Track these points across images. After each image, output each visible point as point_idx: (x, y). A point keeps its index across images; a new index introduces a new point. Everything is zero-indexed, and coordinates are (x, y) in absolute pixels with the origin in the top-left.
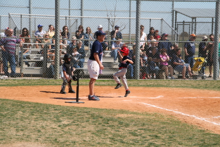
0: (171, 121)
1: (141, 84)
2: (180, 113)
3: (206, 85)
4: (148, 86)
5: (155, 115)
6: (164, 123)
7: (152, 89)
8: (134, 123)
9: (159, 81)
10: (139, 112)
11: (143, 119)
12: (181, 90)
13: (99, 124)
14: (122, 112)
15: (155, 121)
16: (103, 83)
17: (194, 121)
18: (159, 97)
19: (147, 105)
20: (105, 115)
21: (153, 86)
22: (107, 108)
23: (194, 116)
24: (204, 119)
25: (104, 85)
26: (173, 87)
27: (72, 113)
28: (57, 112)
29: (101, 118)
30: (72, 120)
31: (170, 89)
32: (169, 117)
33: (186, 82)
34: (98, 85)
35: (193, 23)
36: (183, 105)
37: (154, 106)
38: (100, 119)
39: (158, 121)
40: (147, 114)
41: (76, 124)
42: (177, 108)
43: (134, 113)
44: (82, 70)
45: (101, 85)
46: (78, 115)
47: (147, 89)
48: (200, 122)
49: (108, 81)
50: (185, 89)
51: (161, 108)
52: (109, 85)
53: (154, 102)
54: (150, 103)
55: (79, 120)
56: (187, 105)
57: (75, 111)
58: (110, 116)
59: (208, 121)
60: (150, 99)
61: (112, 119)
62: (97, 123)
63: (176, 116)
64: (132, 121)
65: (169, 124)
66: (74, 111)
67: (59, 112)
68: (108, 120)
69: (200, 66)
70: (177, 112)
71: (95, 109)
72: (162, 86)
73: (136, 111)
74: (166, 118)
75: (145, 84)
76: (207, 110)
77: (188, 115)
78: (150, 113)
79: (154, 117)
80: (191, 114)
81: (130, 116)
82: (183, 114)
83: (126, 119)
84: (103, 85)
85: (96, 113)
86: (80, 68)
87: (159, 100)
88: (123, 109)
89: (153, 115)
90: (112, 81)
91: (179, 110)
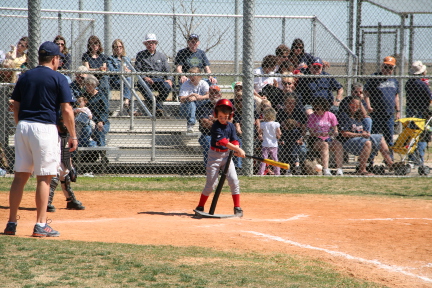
0: (315, 273)
1: (254, 187)
2: (342, 255)
3: (426, 189)
4: (272, 191)
5: (278, 259)
6: (297, 278)
7: (282, 198)
8: (219, 278)
9: (305, 181)
10: (238, 252)
11: (244, 269)
12: (357, 201)
13: (131, 281)
14: (194, 252)
15: (273, 272)
16: (157, 185)
17: (373, 272)
18: (296, 218)
19: (261, 237)
20: (147, 261)
21: (286, 191)
22: (156, 244)
23: (375, 262)
24: (400, 269)
25: (159, 190)
26: (338, 193)
27: (64, 255)
28: (24, 254)
29: (138, 266)
30: (62, 274)
31: (328, 199)
32: (311, 264)
33: (376, 182)
34: (141, 190)
35: (402, 27)
36: (355, 236)
37: (279, 239)
38: (135, 271)
39: (282, 273)
40: (257, 258)
41: (71, 281)
42: (338, 243)
43: (224, 255)
44: (103, 153)
45: (148, 191)
46: (79, 262)
47: (268, 198)
48: (388, 277)
49: (171, 180)
50: (368, 197)
51: (296, 244)
52: (171, 190)
53: (280, 229)
54: (271, 233)
55: (80, 272)
56: (364, 237)
57: (72, 253)
58: (161, 262)
59: (410, 274)
60: (272, 224)
61: (165, 270)
62: (125, 281)
63: (329, 262)
64: (216, 274)
65: (307, 279)
66: (67, 252)
67: (31, 253)
68: (155, 273)
69: (412, 141)
70: (335, 253)
71: (123, 246)
72: (309, 191)
73: (230, 250)
74: (303, 266)
75: (266, 187)
76: (414, 247)
77: (362, 260)
78: (264, 254)
79: (273, 263)
80: (370, 257)
81: (212, 261)
82: (349, 257)
83: (202, 269)
84: (155, 190)
85: (127, 256)
86: (95, 147)
87: (297, 224)
88: (197, 245)
89: (272, 259)
90: (179, 179)
91: (340, 249)
